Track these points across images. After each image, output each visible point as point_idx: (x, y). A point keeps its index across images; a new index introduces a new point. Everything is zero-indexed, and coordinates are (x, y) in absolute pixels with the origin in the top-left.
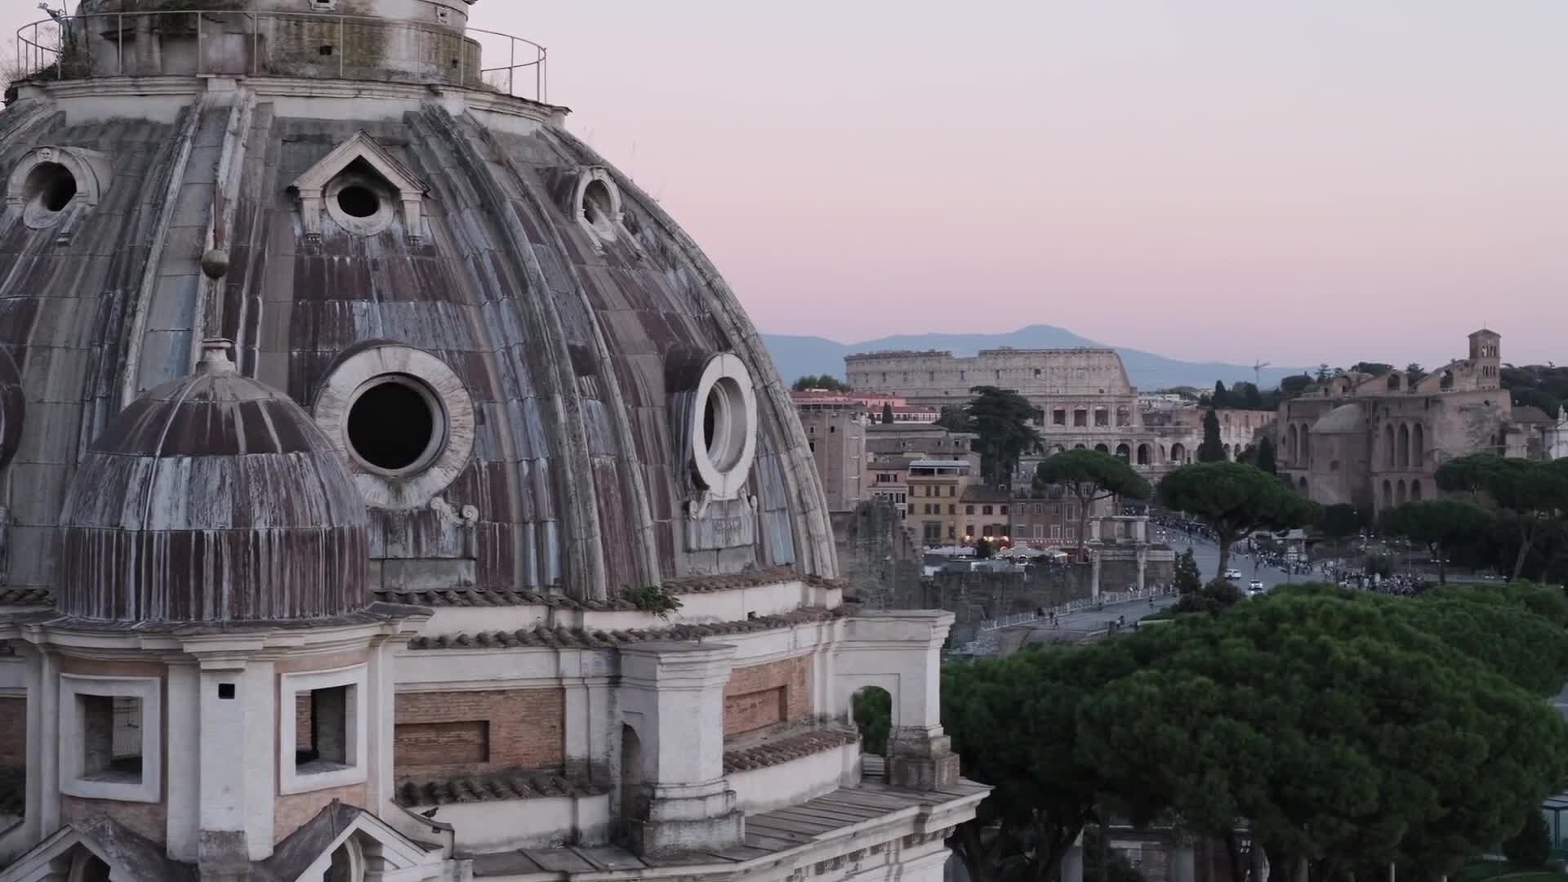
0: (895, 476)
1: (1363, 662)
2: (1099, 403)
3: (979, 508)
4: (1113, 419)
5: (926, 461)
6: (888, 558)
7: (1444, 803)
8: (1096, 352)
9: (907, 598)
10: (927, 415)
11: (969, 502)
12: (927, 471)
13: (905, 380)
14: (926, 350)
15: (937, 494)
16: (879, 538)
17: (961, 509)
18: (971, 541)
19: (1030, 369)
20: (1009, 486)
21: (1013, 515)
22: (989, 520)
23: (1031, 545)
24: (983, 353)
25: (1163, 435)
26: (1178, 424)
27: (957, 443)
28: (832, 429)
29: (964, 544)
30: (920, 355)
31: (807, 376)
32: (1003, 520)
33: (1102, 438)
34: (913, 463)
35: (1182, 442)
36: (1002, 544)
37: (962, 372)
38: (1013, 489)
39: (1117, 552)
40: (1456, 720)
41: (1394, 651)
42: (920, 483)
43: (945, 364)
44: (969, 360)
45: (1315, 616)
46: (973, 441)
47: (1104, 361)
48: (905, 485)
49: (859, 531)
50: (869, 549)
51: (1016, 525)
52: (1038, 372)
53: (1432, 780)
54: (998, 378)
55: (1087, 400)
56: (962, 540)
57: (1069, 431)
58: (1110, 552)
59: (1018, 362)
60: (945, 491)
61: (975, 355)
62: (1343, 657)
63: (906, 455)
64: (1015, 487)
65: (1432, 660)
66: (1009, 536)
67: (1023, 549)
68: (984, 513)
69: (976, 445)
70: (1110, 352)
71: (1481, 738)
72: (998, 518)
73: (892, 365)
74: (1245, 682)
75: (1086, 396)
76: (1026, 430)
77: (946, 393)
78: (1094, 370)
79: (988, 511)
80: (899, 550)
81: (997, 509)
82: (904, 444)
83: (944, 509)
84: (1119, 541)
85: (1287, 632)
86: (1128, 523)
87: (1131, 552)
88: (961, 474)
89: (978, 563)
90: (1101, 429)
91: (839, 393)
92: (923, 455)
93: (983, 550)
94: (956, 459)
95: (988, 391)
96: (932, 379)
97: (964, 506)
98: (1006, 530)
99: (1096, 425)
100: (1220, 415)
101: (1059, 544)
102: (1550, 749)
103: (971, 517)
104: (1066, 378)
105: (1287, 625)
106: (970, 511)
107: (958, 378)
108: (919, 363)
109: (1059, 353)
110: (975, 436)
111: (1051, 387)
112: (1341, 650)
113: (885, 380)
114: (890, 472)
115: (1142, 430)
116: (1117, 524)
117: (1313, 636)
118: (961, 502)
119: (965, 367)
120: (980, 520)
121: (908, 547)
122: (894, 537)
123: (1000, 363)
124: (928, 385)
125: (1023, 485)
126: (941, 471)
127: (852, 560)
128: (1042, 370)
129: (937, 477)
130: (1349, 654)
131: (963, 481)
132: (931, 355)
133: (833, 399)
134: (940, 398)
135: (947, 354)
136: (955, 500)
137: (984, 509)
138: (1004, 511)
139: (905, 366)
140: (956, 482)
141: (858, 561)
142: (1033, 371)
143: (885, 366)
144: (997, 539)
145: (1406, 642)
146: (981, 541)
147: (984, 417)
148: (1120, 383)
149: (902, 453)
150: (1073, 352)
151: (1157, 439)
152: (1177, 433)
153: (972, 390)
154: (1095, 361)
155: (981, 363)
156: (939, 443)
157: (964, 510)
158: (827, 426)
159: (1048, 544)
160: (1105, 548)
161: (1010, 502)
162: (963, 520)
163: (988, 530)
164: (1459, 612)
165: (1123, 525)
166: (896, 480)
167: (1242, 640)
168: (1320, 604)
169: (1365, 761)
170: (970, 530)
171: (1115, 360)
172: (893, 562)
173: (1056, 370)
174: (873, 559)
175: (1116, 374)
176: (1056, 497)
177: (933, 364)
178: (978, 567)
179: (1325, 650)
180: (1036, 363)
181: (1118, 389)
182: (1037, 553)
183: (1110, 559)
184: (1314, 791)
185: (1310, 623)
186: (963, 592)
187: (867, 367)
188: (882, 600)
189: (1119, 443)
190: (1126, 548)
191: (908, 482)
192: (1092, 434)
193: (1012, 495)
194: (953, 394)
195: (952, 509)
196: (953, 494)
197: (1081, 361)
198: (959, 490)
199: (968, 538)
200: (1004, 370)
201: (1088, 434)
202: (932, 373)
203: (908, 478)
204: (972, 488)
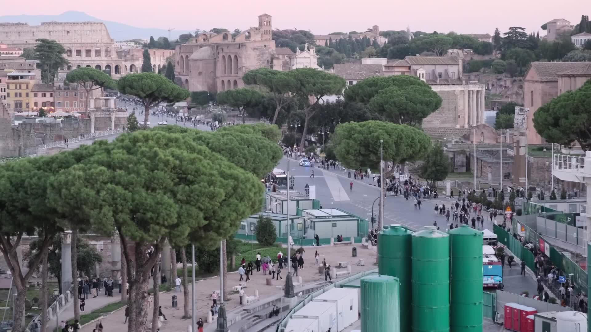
0: (1, 80)
1: (171, 158)
2: (97, 47)
3: (40, 94)
4: (103, 53)
5: (15, 73)
7: (206, 219)
8: (95, 23)
9: (5, 135)
10: (17, 52)
11: (35, 91)
12: (16, 78)
13: (7, 36)
14: (16, 22)
15: (20, 88)
17: (32, 95)
19: (65, 31)
20: (53, 84)
21: (55, 97)
22: (45, 100)
23: (64, 111)
24: (43, 24)
25: (126, 61)
26: (133, 56)
27: (30, 65)
29: (33, 111)
30: (13, 25)
32: (51, 100)
33: (99, 62)
34: (9, 74)
35: (134, 64)
36: (51, 110)
37: (33, 32)
38: (55, 85)
39: (102, 113)
40: (211, 183)
41: (185, 154)
42: (12, 83)
43: (25, 29)
44: (37, 27)
45: (152, 140)
46: (38, 64)
47: (99, 27)
48: (5, 84)
51: (57, 102)
52: (68, 32)
53: (200, 209)
54: (50, 35)
55: (91, 45)
56: (33, 109)
57: (83, 59)
58: (99, 113)
59: (60, 28)
60: (24, 87)
61: (40, 24)
62: (163, 157)
63: (5, 70)
64: (56, 84)
65: (202, 157)
66: (54, 106)
67: (60, 112)
68: (42, 96)
69: (38, 66)
70: (101, 23)
71: (222, 191)
72: (48, 99)
73: (1, 29)
74: (121, 168)
75: (90, 43)
76: (62, 59)
77: (26, 42)
78: (94, 31)
79: (44, 95)
81: (48, 94)
82: (5, 65)
83: (24, 95)
84: (103, 108)
85: (140, 147)
86: (106, 100)
87: (108, 113)
88: (32, 79)
90: (98, 58)
92: (13, 70)
93: (42, 113)
94: (29, 72)
95: (43, 41)
96: (20, 36)
97: (33, 93)
98: (52, 104)
99: (96, 56)
100: (151, 52)
101: (77, 110)
102: (252, 195)
103: (35, 98)
104: (81, 35)
105: (140, 144)
106: (36, 95)
107: (32, 35)
108: (13, 29)
109: (78, 24)
110: (38, 62)
111: (75, 39)
112: (162, 154)
115: (116, 59)
116: (101, 101)
117: (151, 148)
118: (32, 91)
119: (35, 30)
120: (40, 100)
121: (5, 112)
123: (51, 28)
124: (18, 38)
125: (59, 84)
126: (22, 78)
128: (70, 32)
129: (20, 80)
130: (165, 156)
131: (32, 82)
132: (18, 24)
134: (23, 44)
135: (26, 24)
136: (28, 91)
137: (42, 94)
138: (51, 95)
139: (7, 29)
140: (29, 83)
142: (66, 32)
144: (49, 108)
145: (192, 150)
146: (41, 109)
147: (42, 53)
148: (106, 37)
149: (4, 69)
150: (85, 23)
151: (123, 63)
152: (133, 60)
153: (36, 40)
154: (95, 27)
155: (43, 28)
156: (21, 65)
157: (33, 95)
159: (72, 110)
160: (97, 111)
161: (54, 91)
162: (32, 100)
163: (44, 104)
164: (230, 137)
165: (104, 101)
166: (1, 82)
167: (121, 150)
168: (156, 134)
169: (171, 201)
170: (36, 104)
171: (104, 28)
173: (76, 31)
175: (104, 33)
176: (75, 89)
177: (20, 29)
178: (39, 121)
179: (156, 154)
180: (67, 28)
181: (106, 40)
182: (67, 114)
183: (99, 116)
184: (149, 215)
185: (150, 142)
186: (32, 132)
189: (106, 64)
190: (105, 111)
191: (7, 83)
192: (94, 60)
193: (55, 88)
194: (29, 42)
195: (27, 95)
196: (27, 88)
197: (88, 27)
198: (30, 86)
199: (35, 108)
200: (53, 31)
201: (92, 61)
202: (19, 33)
203: (7, 81)
204: (36, 85)
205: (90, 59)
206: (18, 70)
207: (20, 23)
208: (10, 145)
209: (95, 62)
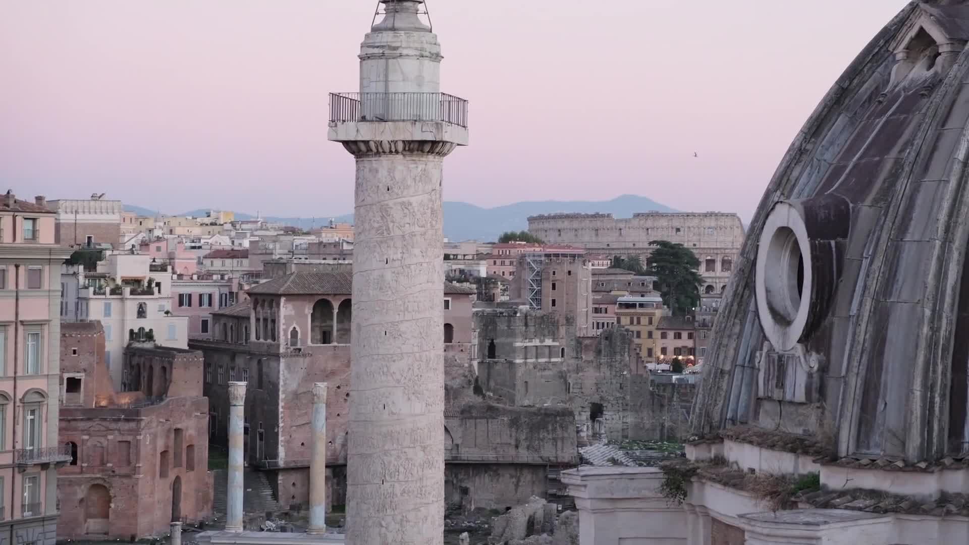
0: (606, 309)
3: (671, 334)
5: (628, 298)
6: (625, 373)
8: (723, 215)
9: (639, 404)
10: (601, 262)
11: (663, 329)
12: (632, 305)
13: (576, 235)
14: (593, 213)
15: (639, 322)
16: (618, 357)
17: (657, 334)
18: (664, 359)
20: (694, 317)
21: (697, 339)
22: (679, 343)
24: (637, 215)
27: (643, 284)
28: (569, 273)
29: (659, 362)
30: (587, 216)
31: (509, 231)
32: (690, 344)
34: (620, 299)
36: (688, 361)
37: (620, 229)
38: (697, 319)
42: (626, 314)
43: (607, 224)
44: (626, 221)
46: (654, 282)
47: (728, 222)
48: (614, 316)
49: (603, 352)
50: (611, 366)
51: (699, 348)
52: (678, 230)
54: (648, 234)
55: (715, 251)
56: (658, 358)
57: (718, 275)
59: (663, 222)
60: (644, 320)
61: (631, 216)
63: (613, 293)
64: (699, 318)
66: (694, 355)
68: (675, 338)
69: (656, 286)
70: (733, 215)
72: (685, 341)
73: (566, 224)
75: (713, 249)
77: (608, 245)
78: (721, 229)
79: (678, 336)
80: (633, 366)
81: (685, 335)
82: (603, 284)
83: (644, 335)
88: (657, 308)
89: (678, 377)
91: (537, 245)
92: (626, 293)
93: (677, 367)
94: (642, 296)
96: (597, 235)
97: (659, 332)
98: (692, 351)
99: (722, 271)
103: (664, 341)
104: (699, 235)
106: (664, 336)
107: (618, 234)
108: (587, 223)
109: (694, 216)
110: (655, 278)
111: (688, 241)
113: (560, 235)
114: (601, 306)
118: (657, 329)
119: (622, 225)
120: (671, 343)
121: (640, 364)
122: (630, 356)
123: (649, 223)
124: (594, 239)
125: (704, 317)
126: (641, 305)
127: (598, 374)
128: (682, 229)
129: (639, 310)
131: (658, 313)
132: (596, 216)
133: (532, 249)
134: (603, 249)
135: (609, 216)
136: (651, 328)
137: (675, 334)
138: (690, 336)
139: (576, 224)
140: (654, 314)
141: (602, 374)
142: (675, 230)
143: (560, 224)
144: (685, 358)
146: (676, 361)
147: (662, 264)
148: (740, 239)
149: (610, 291)
150: (705, 215)
153: (650, 243)
154: (722, 222)
155: (636, 222)
156: (629, 284)
157: (660, 336)
158: (566, 271)
161: (694, 329)
162: (658, 344)
163: (678, 351)
166: (606, 312)
170: (664, 351)
171: (737, 222)
172: (628, 376)
173: (692, 229)
174: (614, 373)
175: (737, 232)
177: (598, 224)
178: (677, 379)
180: (676, 223)
186: (675, 399)
187: (546, 225)
188: (621, 405)
191: (616, 314)
192: (719, 278)
193: (696, 324)
194: (613, 246)
195: (650, 335)
196: (650, 323)
197: (713, 223)
198: (656, 320)
199: (662, 357)
200: (653, 228)
201: (716, 278)
202: (597, 230)
203: (616, 311)
204: (663, 318)
205: (712, 274)
206: (632, 293)
207: (598, 214)
208: (646, 421)
209: (722, 280)
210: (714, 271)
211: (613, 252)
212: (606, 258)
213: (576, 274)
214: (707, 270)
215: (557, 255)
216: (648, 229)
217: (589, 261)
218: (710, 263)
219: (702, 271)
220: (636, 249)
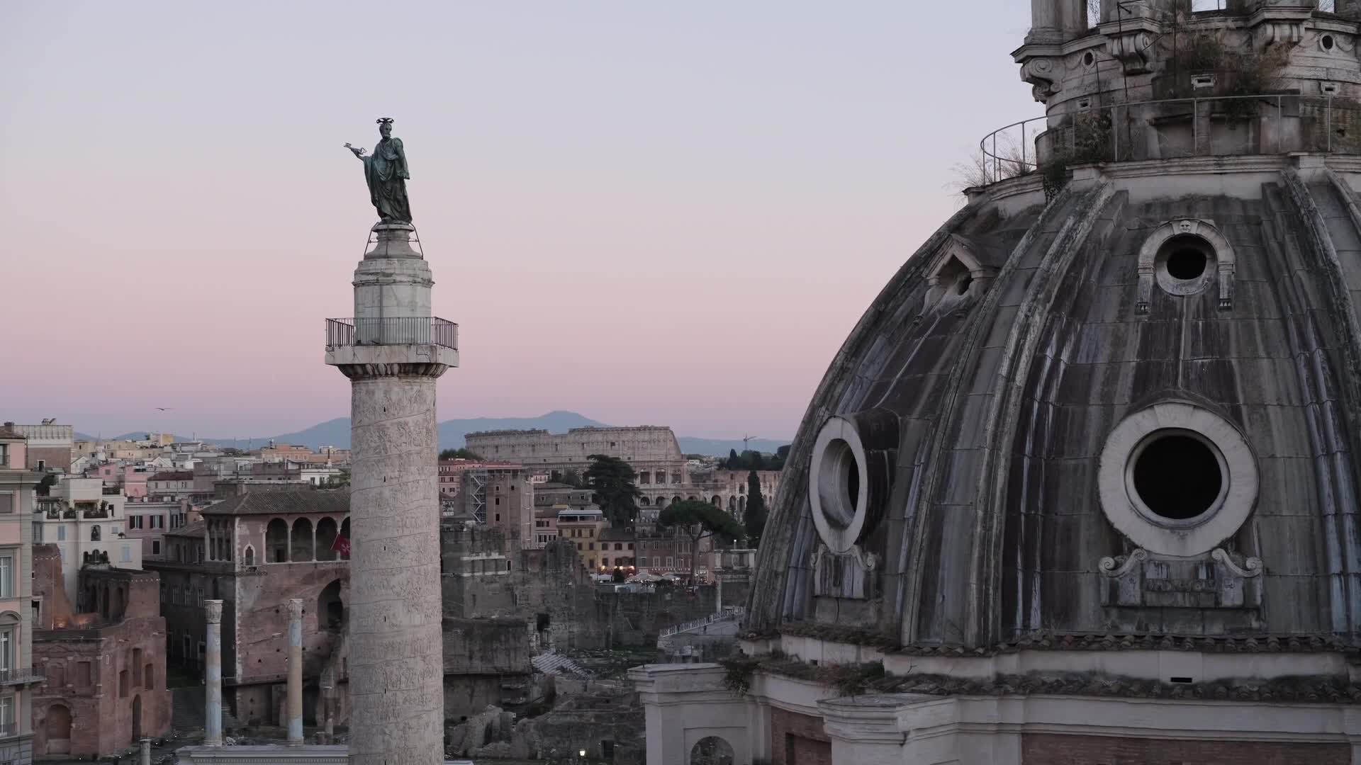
0: (548, 522)
3: (612, 545)
4: (669, 479)
5: (568, 511)
6: (570, 584)
8: (656, 429)
9: (584, 614)
11: (603, 540)
12: (573, 518)
13: (513, 451)
14: (529, 430)
15: (580, 534)
16: (563, 569)
17: (598, 546)
18: (606, 570)
19: (607, 442)
20: (634, 528)
21: (638, 549)
22: (620, 554)
23: (650, 572)
24: (572, 431)
25: (706, 489)
26: (716, 481)
27: (582, 497)
28: (513, 488)
29: (600, 572)
30: (524, 433)
31: (448, 449)
32: (630, 554)
33: (661, 492)
34: (561, 512)
35: (719, 495)
36: (629, 571)
37: (556, 445)
38: (636, 530)
39: (734, 576)
42: (567, 527)
43: (543, 439)
44: (563, 436)
46: (593, 495)
47: (661, 436)
48: (555, 528)
49: (548, 564)
50: (556, 577)
51: (640, 557)
52: (613, 444)
54: (583, 449)
55: (650, 464)
56: (600, 569)
57: (653, 487)
58: (729, 576)
59: (599, 437)
60: (585, 533)
61: (567, 432)
63: (554, 507)
64: (638, 529)
66: (635, 565)
67: (644, 575)
68: (616, 549)
69: (596, 499)
70: (666, 429)
72: (626, 552)
73: (504, 440)
75: (648, 462)
76: (632, 487)
77: (544, 460)
78: (654, 442)
79: (619, 547)
80: (578, 578)
81: (625, 545)
82: (543, 498)
83: (586, 546)
84: (735, 568)
86: (741, 554)
87: (744, 576)
88: (597, 520)
89: (620, 586)
90: (661, 486)
91: (476, 462)
92: (567, 506)
93: (619, 577)
94: (582, 509)
95: (601, 458)
96: (534, 450)
97: (601, 544)
98: (632, 561)
99: (657, 483)
100: (760, 474)
101: (673, 571)
103: (605, 552)
104: (634, 448)
106: (605, 547)
107: (554, 449)
108: (524, 439)
109: (629, 430)
110: (593, 492)
111: (624, 454)
113: (497, 451)
114: (543, 520)
115: (691, 487)
116: (733, 556)
118: (599, 541)
119: (558, 441)
120: (612, 554)
121: (584, 574)
122: (574, 568)
123: (585, 438)
124: (531, 454)
125: (643, 528)
126: (583, 518)
127: (543, 586)
128: (617, 444)
129: (580, 523)
131: (599, 525)
132: (533, 432)
133: (471, 466)
134: (540, 464)
135: (545, 432)
136: (592, 540)
137: (616, 545)
138: (631, 547)
139: (513, 441)
140: (595, 526)
141: (548, 586)
142: (610, 444)
143: (497, 441)
144: (626, 568)
146: (615, 570)
147: (598, 477)
148: (673, 452)
149: (552, 505)
150: (639, 429)
151: (702, 493)
152: (716, 488)
153: (587, 458)
154: (655, 436)
155: (571, 438)
156: (569, 498)
157: (601, 547)
158: (509, 486)
159: (664, 572)
160: (725, 573)
161: (635, 540)
162: (600, 555)
163: (619, 562)
165: (737, 556)
166: (548, 525)
170: (605, 562)
171: (670, 437)
172: (574, 587)
173: (627, 443)
174: (559, 583)
175: (670, 445)
176: (670, 536)
177: (535, 439)
178: (619, 589)
180: (611, 438)
181: (673, 456)
182: (658, 578)
183: (729, 581)
186: (619, 608)
187: (484, 442)
188: (566, 615)
189: (674, 496)
190: (739, 573)
191: (558, 526)
192: (654, 490)
193: (636, 535)
194: (550, 461)
195: (591, 546)
196: (592, 535)
197: (646, 436)
198: (597, 531)
199: (603, 567)
200: (587, 443)
201: (650, 490)
202: (533, 446)
203: (558, 524)
204: (604, 530)
205: (647, 486)
206: (573, 506)
207: (534, 430)
208: (592, 630)
209: (657, 492)
210: (648, 483)
211: (551, 467)
212: (544, 473)
213: (519, 489)
214: (642, 483)
215: (499, 471)
216: (583, 444)
217: (531, 476)
218: (645, 477)
219: (637, 482)
220: (572, 463)
